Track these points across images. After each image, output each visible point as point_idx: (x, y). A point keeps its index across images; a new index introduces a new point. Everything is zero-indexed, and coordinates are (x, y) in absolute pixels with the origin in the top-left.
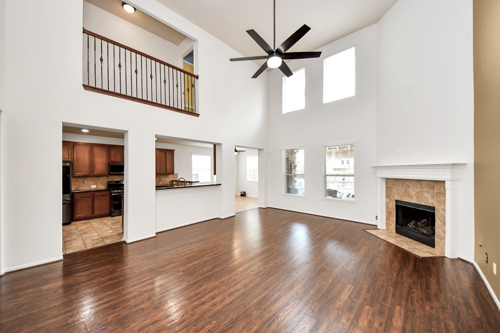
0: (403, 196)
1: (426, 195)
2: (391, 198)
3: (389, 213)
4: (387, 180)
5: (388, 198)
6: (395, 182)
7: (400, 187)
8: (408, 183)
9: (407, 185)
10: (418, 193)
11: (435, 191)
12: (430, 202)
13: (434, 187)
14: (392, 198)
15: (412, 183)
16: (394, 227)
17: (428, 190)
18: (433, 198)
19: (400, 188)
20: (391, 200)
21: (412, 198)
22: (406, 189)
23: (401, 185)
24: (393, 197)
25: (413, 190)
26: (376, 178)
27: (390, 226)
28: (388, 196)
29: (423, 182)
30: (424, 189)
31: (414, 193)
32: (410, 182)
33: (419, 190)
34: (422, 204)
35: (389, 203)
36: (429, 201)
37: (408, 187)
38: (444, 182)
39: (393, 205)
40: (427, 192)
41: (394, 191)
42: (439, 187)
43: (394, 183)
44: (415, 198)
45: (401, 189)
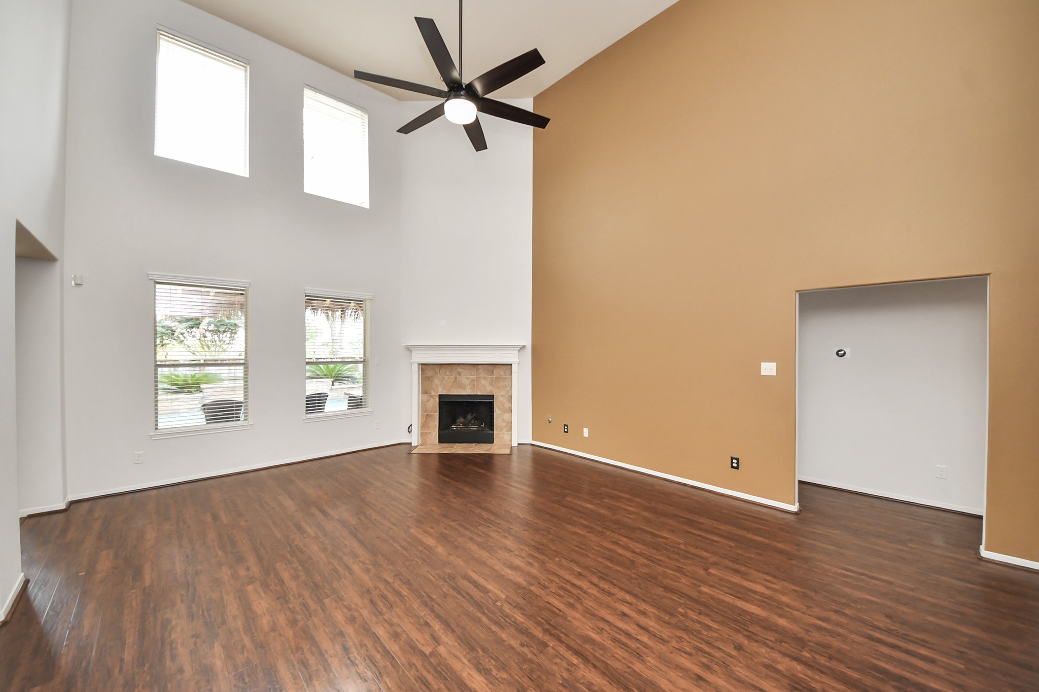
0: (451, 387)
1: (483, 382)
2: (430, 393)
3: (425, 417)
4: (423, 366)
5: (426, 394)
6: (438, 369)
7: (447, 375)
8: (459, 369)
9: (458, 372)
10: (473, 381)
11: (494, 377)
12: (489, 390)
13: (492, 372)
14: (433, 393)
15: (465, 369)
16: (436, 435)
17: (486, 376)
18: (491, 384)
19: (446, 377)
20: (431, 396)
21: (464, 388)
22: (456, 378)
23: (448, 373)
24: (434, 391)
25: (466, 378)
26: (411, 364)
27: (429, 436)
28: (425, 391)
29: (480, 367)
30: (481, 375)
31: (468, 382)
32: (462, 368)
33: (474, 377)
34: (479, 394)
35: (428, 401)
36: (487, 389)
37: (459, 374)
38: (511, 365)
39: (434, 404)
40: (485, 378)
41: (437, 381)
42: (499, 371)
43: (436, 371)
44: (469, 387)
45: (448, 379)
